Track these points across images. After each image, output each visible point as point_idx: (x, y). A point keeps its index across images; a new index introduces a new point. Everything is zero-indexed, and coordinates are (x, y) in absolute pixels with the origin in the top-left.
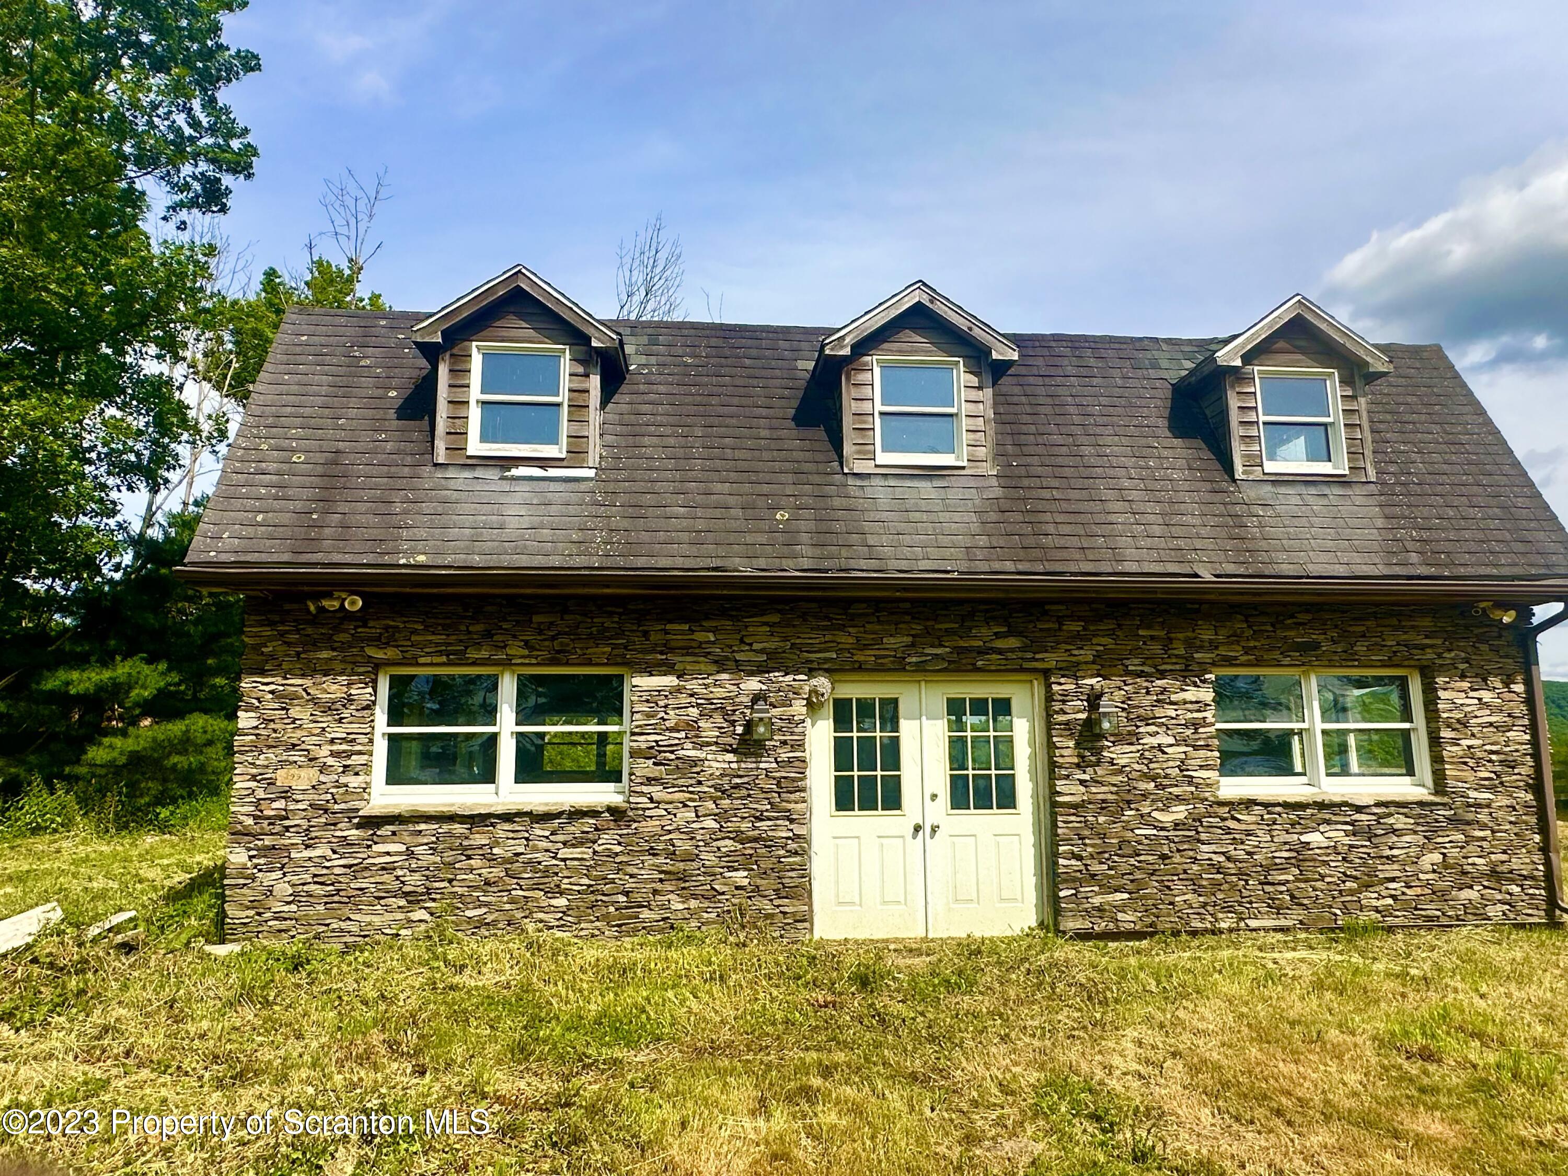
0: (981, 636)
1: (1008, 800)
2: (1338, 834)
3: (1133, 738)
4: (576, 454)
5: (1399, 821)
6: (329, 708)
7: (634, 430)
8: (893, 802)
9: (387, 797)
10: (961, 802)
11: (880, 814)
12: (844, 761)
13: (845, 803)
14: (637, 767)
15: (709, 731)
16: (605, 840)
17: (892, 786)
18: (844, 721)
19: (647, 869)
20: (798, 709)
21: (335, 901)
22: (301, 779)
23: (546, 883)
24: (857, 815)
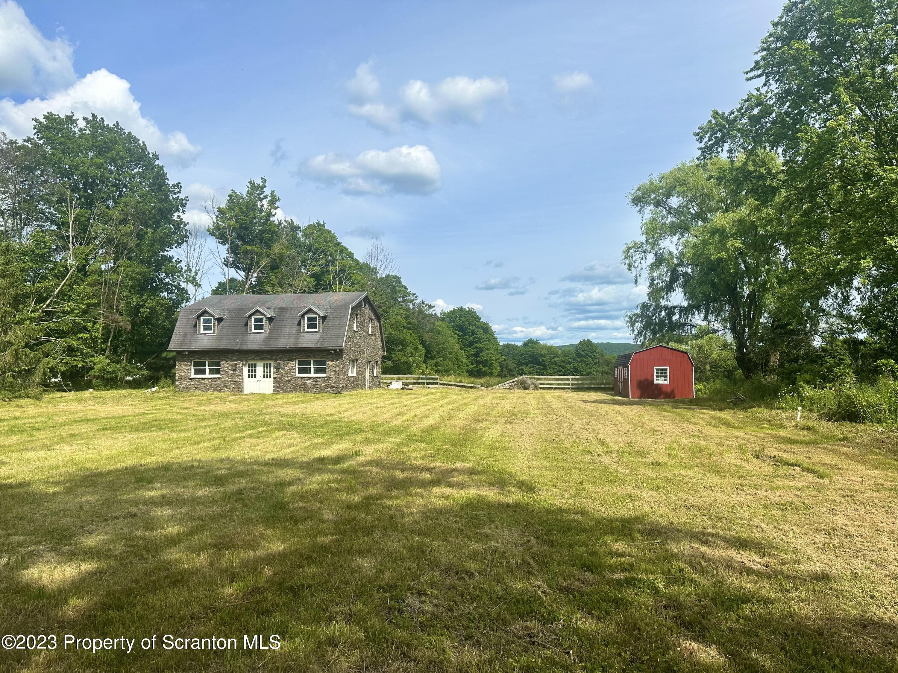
0: (265, 355)
1: (270, 377)
2: (310, 381)
3: (284, 369)
4: (214, 332)
5: (319, 380)
6: (185, 365)
7: (223, 327)
8: (255, 377)
9: (193, 376)
10: (264, 377)
11: (254, 379)
12: (249, 372)
13: (249, 377)
14: (222, 373)
15: (230, 368)
16: (218, 382)
17: (255, 375)
18: (249, 367)
19: (222, 385)
20: (241, 365)
21: (187, 389)
22: (183, 374)
23: (211, 386)
24: (251, 379)
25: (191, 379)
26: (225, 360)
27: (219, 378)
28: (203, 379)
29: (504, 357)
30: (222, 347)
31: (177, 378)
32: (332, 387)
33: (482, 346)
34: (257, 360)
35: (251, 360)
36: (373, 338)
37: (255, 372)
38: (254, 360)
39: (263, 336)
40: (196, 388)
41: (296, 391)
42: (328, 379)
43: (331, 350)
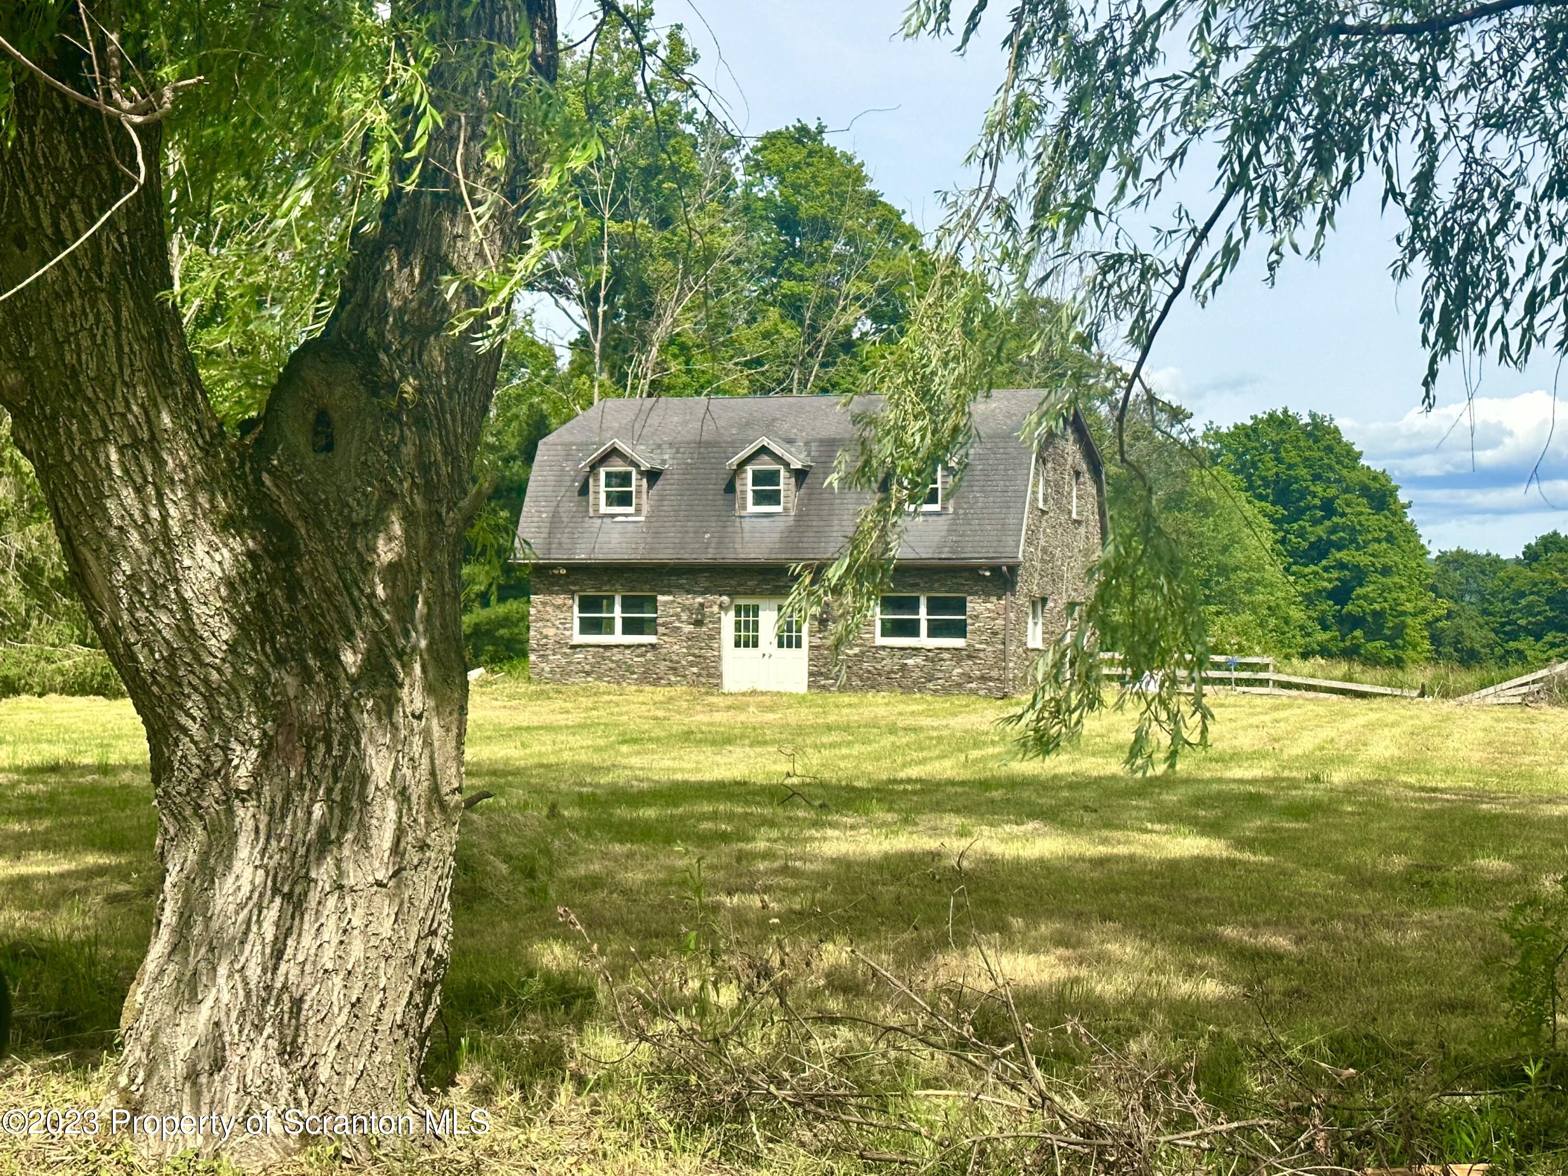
0: (784, 581)
1: (799, 645)
2: (919, 660)
4: (638, 511)
5: (946, 656)
6: (558, 607)
7: (662, 498)
8: (755, 645)
9: (578, 638)
10: (781, 645)
11: (751, 649)
12: (738, 629)
13: (737, 645)
14: (661, 630)
15: (684, 617)
16: (649, 656)
17: (756, 639)
18: (738, 614)
19: (663, 666)
20: (715, 609)
21: (563, 674)
22: (551, 632)
23: (630, 669)
24: (742, 649)
25: (573, 647)
26: (669, 593)
27: (653, 646)
28: (607, 647)
29: (1445, 604)
30: (665, 554)
31: (533, 643)
32: (983, 678)
33: (1363, 559)
34: (763, 594)
35: (745, 594)
36: (1082, 530)
37: (756, 629)
38: (752, 593)
39: (780, 524)
40: (588, 674)
41: (875, 687)
42: (971, 654)
43: (980, 567)
